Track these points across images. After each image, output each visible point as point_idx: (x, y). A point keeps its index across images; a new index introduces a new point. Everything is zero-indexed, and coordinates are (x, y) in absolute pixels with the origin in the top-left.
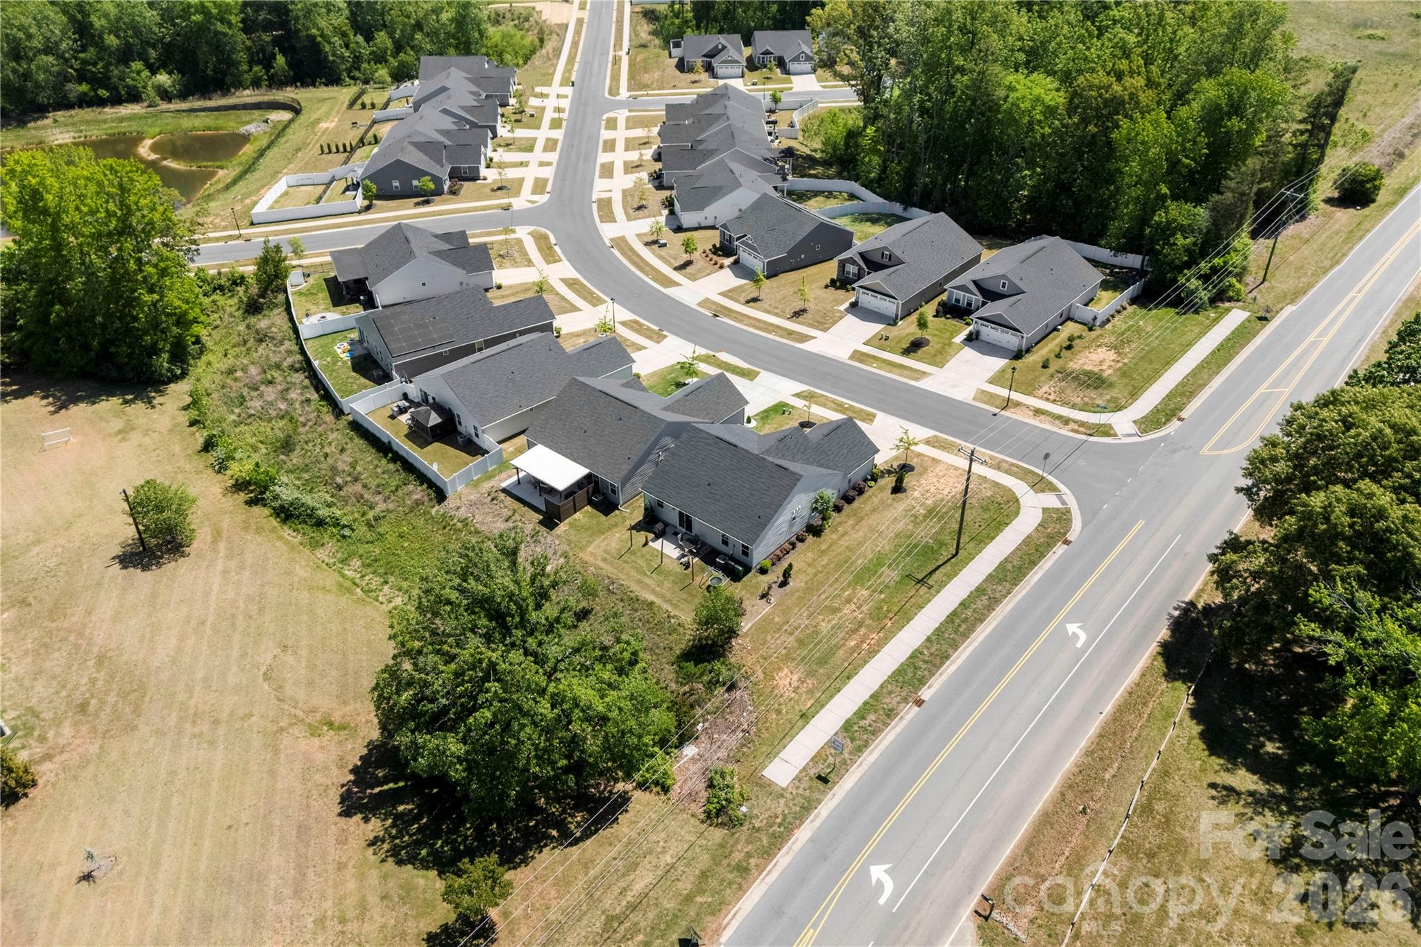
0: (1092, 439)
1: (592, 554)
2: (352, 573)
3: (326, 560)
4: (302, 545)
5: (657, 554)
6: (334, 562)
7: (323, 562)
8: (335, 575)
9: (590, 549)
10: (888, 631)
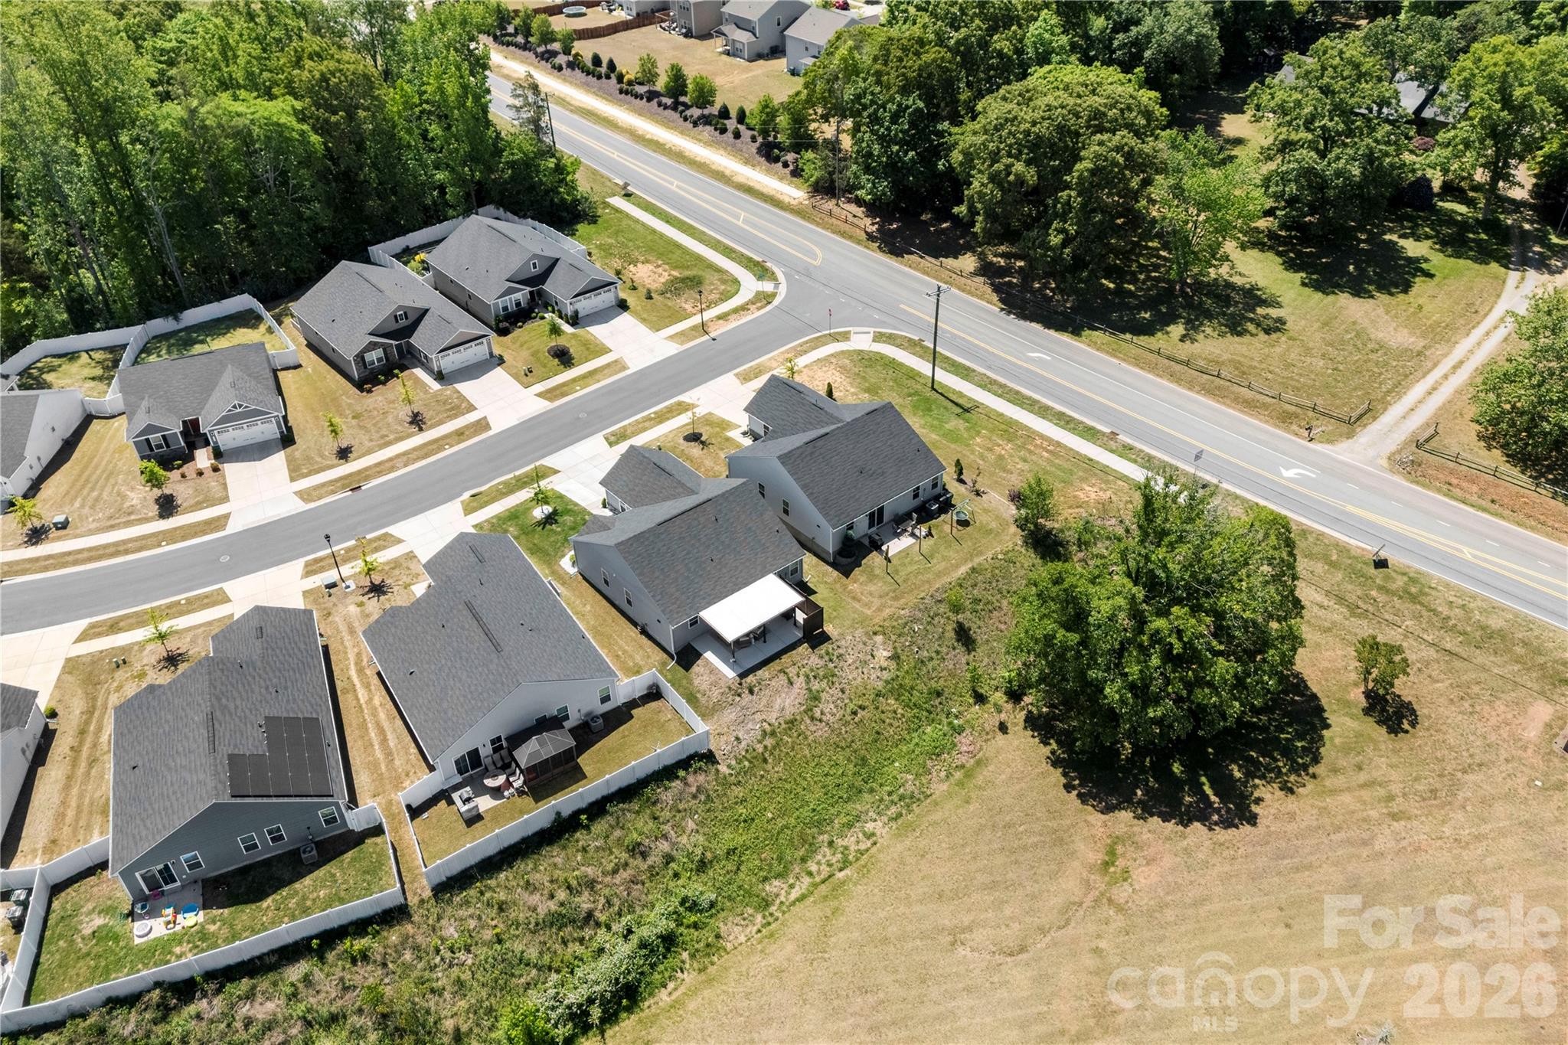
1: (880, 609)
2: (797, 888)
3: (755, 929)
4: (705, 968)
5: (905, 553)
6: (764, 917)
7: (759, 931)
8: (798, 909)
9: (869, 612)
10: (1031, 435)
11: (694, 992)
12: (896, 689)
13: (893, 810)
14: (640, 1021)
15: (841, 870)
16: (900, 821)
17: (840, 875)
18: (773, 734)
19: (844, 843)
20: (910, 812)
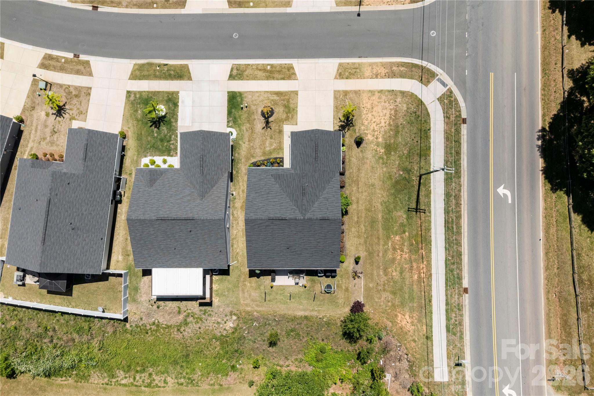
1: (247, 305)
2: (126, 380)
3: (103, 382)
4: (78, 382)
5: (283, 288)
6: (109, 380)
7: (103, 384)
8: (120, 388)
9: (242, 302)
10: (426, 258)
11: (68, 386)
12: (223, 340)
13: (182, 380)
14: (48, 381)
15: (145, 387)
16: (180, 387)
17: (143, 388)
18: (158, 326)
19: (155, 378)
20: (187, 386)
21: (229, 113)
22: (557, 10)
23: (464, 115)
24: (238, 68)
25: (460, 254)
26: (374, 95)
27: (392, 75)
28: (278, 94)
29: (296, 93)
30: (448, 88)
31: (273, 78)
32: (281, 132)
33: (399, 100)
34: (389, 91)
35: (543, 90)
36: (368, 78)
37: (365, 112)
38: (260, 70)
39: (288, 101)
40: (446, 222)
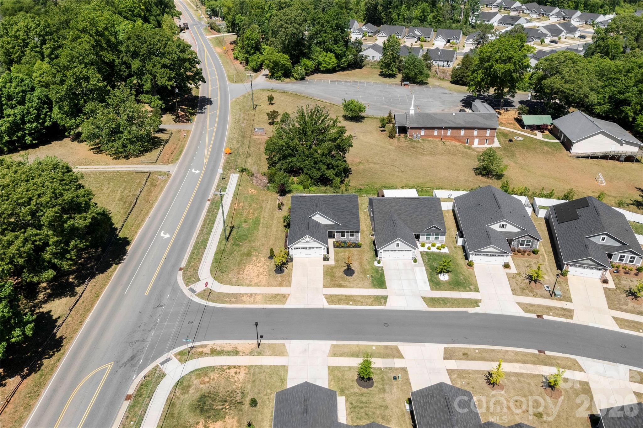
0: (190, 345)
21: (382, 275)
22: (57, 337)
23: (181, 272)
24: (380, 304)
25: (209, 211)
26: (256, 283)
27: (236, 296)
28: (340, 286)
29: (324, 286)
30: (189, 287)
31: (346, 296)
32: (337, 261)
33: (235, 280)
34: (242, 285)
35: (105, 285)
36: (260, 294)
37: (265, 273)
38: (359, 301)
39: (332, 280)
40: (213, 224)
